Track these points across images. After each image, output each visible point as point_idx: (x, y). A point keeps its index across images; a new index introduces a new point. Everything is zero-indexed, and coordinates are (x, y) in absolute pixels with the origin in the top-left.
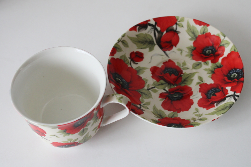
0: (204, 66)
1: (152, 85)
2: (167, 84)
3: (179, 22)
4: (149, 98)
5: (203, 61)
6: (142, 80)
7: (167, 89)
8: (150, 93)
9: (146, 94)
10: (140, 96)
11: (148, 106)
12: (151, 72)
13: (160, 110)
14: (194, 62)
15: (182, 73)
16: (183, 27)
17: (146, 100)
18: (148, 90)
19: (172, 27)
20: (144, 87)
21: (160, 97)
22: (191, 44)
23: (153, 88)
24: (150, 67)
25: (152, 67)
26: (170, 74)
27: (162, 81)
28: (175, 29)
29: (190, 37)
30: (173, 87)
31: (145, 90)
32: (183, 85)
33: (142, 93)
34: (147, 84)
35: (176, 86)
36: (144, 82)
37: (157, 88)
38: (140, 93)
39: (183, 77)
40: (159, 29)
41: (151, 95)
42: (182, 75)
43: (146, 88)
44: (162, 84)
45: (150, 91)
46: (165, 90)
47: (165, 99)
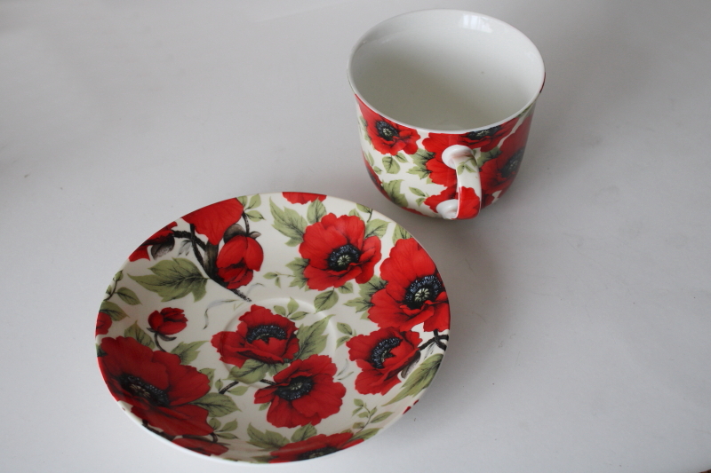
0: (343, 297)
1: (229, 378)
2: (266, 365)
3: (249, 208)
4: (231, 412)
5: (336, 286)
6: (200, 373)
7: (269, 377)
8: (229, 400)
9: (220, 406)
10: (207, 415)
11: (234, 433)
12: (216, 349)
13: (268, 432)
14: (316, 293)
15: (296, 329)
16: (262, 218)
17: (224, 420)
18: (222, 392)
19: (236, 226)
20: (209, 388)
21: (256, 402)
22: (294, 253)
23: (232, 385)
24: (211, 338)
25: (215, 336)
26: (266, 339)
27: (251, 363)
28: (245, 229)
29: (288, 239)
30: (281, 368)
31: (214, 395)
32: (305, 357)
33: (208, 405)
34: (215, 380)
35: (289, 365)
36: (206, 376)
37: (242, 381)
38: (205, 407)
39: (298, 337)
40: (204, 238)
41: (234, 404)
42: (295, 333)
43: (214, 390)
44: (254, 369)
45: (226, 393)
46: (263, 381)
47: (272, 401)
